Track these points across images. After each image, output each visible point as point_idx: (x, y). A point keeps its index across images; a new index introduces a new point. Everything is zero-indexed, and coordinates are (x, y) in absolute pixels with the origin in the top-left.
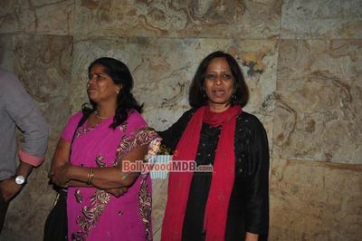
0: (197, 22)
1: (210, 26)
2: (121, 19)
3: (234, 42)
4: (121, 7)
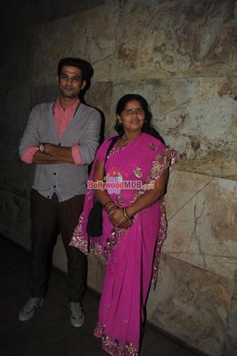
0: (198, 64)
1: (209, 65)
2: (142, 66)
3: (229, 79)
4: (143, 56)
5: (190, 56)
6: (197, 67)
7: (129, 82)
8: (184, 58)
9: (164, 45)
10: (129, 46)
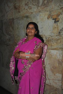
0: (40, 8)
1: (43, 8)
3: (50, 12)
4: (22, 8)
5: (36, 5)
6: (39, 9)
7: (19, 18)
8: (35, 7)
9: (28, 3)
10: (17, 5)
